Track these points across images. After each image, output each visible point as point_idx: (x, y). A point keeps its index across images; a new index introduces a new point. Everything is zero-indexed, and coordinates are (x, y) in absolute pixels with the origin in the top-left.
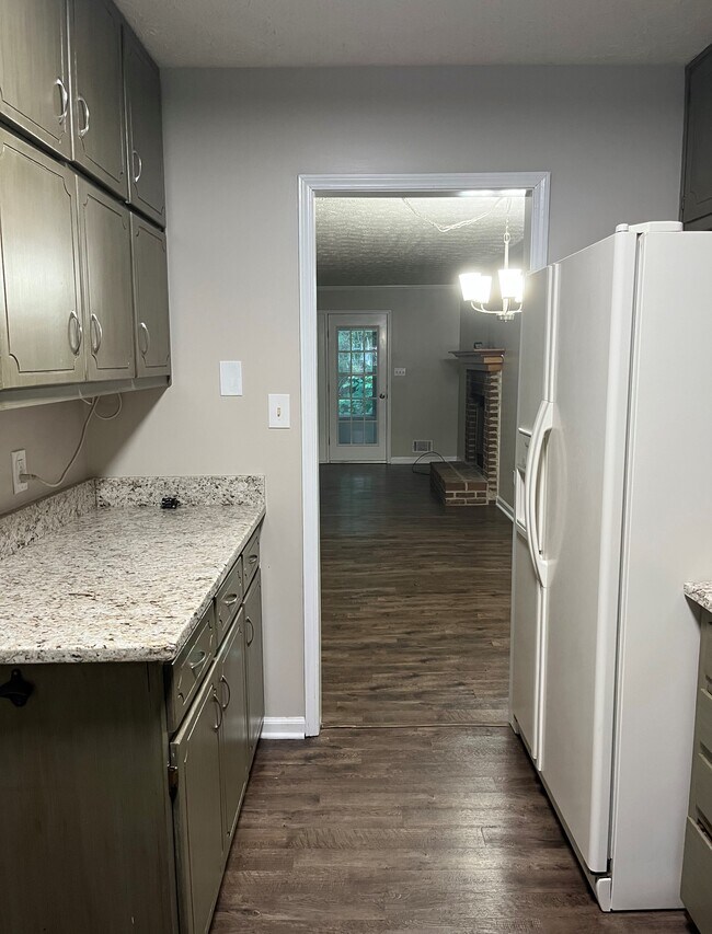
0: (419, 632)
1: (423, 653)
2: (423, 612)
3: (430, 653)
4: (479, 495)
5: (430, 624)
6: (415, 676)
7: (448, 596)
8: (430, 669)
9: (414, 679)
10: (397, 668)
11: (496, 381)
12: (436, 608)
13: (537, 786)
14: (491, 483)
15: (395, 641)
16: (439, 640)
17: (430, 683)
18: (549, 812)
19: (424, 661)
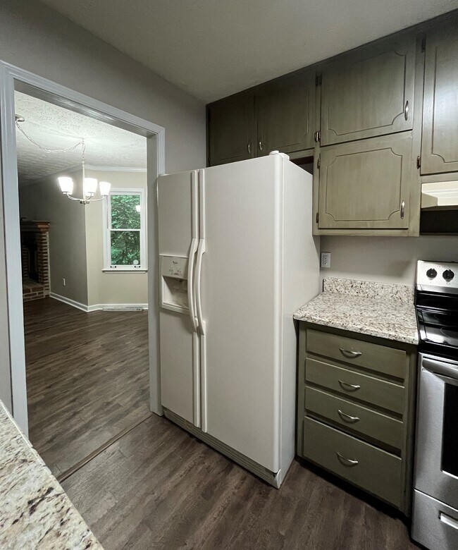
0: (56, 383)
1: (69, 396)
2: (50, 369)
3: (75, 393)
4: (39, 293)
5: (60, 375)
6: (75, 414)
7: (60, 353)
8: (81, 404)
9: (77, 416)
10: (58, 415)
11: (45, 236)
12: (58, 363)
13: (194, 439)
14: (46, 286)
15: (43, 397)
16: (73, 383)
17: (89, 413)
18: (211, 451)
19: (74, 400)
